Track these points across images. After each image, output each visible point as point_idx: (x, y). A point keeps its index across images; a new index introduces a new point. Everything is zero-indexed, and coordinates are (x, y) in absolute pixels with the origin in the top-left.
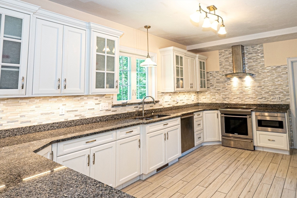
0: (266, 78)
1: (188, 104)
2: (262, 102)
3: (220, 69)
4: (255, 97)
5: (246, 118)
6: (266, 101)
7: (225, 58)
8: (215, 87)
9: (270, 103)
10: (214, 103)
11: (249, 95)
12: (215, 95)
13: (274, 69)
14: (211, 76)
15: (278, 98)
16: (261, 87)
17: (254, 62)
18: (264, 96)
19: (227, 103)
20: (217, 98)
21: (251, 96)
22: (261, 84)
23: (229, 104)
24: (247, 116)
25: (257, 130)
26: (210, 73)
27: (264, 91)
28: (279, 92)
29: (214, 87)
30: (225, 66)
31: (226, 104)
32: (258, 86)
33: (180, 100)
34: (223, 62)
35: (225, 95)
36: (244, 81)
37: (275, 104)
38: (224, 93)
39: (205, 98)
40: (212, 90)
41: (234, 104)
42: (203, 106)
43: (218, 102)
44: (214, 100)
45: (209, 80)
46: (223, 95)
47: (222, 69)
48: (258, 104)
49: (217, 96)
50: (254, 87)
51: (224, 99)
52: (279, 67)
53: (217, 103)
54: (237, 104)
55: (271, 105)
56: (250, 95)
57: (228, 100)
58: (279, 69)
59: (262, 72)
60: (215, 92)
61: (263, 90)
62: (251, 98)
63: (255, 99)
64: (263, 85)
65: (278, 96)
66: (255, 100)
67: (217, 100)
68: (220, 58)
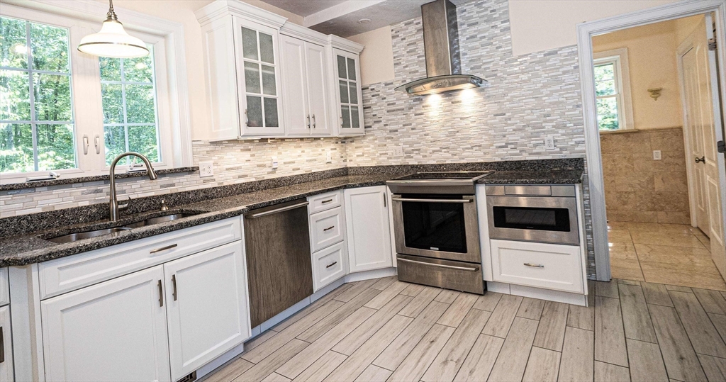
0: (516, 88)
1: (313, 171)
2: (507, 155)
3: (396, 76)
4: (487, 143)
5: (462, 204)
6: (518, 152)
7: (408, 45)
8: (385, 125)
9: (527, 159)
10: (382, 166)
11: (471, 141)
12: (385, 145)
13: (539, 62)
14: (373, 96)
15: (552, 143)
16: (504, 114)
17: (482, 46)
18: (511, 138)
19: (416, 163)
20: (390, 152)
21: (476, 142)
22: (503, 106)
23: (421, 165)
24: (462, 198)
25: (491, 238)
26: (370, 88)
27: (513, 124)
28: (553, 126)
29: (383, 123)
30: (407, 66)
31: (413, 166)
32: (496, 113)
33: (285, 163)
34: (403, 55)
35: (411, 144)
36: (458, 102)
37: (543, 160)
38: (406, 139)
39: (361, 154)
40: (378, 134)
41: (432, 165)
42: (358, 175)
43: (393, 164)
44: (383, 158)
45: (370, 107)
46: (405, 144)
47: (399, 75)
48: (495, 162)
49: (391, 146)
50: (486, 116)
51: (408, 154)
52: (555, 53)
53: (391, 166)
54: (440, 165)
55: (531, 163)
56: (475, 138)
57: (420, 157)
58: (553, 61)
59: (504, 72)
60: (386, 138)
61: (509, 122)
62: (477, 148)
63: (487, 150)
64: (508, 111)
65: (550, 136)
66: (488, 153)
67: (391, 158)
68: (394, 46)
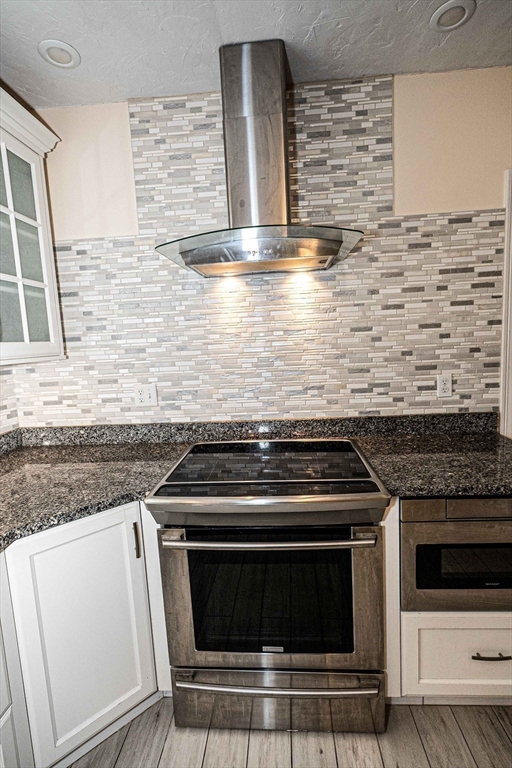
2: (371, 405)
3: (141, 227)
4: (335, 382)
6: (391, 400)
7: (172, 158)
8: (114, 338)
9: (405, 412)
10: (110, 427)
11: (305, 377)
12: (116, 381)
13: (441, 233)
14: (83, 268)
15: (449, 385)
16: (370, 329)
17: (336, 185)
18: (380, 374)
19: (187, 420)
20: (126, 396)
21: (314, 380)
22: (368, 314)
23: (199, 425)
26: (75, 248)
27: (383, 349)
28: (453, 356)
29: (108, 334)
30: (169, 207)
31: (180, 427)
32: (355, 326)
34: (160, 181)
35: (177, 380)
36: (282, 297)
37: (434, 416)
38: (168, 370)
39: (56, 399)
40: (98, 355)
41: (223, 425)
43: (135, 421)
44: (111, 408)
45: (74, 294)
46: (160, 379)
47: (151, 226)
48: (350, 419)
50: (335, 330)
51: (171, 400)
52: (467, 220)
53: (130, 427)
54: (241, 425)
55: (413, 421)
56: (313, 373)
58: (463, 233)
60: (117, 366)
61: (377, 344)
62: (315, 392)
63: (334, 396)
64: (379, 322)
65: (447, 374)
66: (336, 402)
67: (129, 410)
68: (137, 155)
